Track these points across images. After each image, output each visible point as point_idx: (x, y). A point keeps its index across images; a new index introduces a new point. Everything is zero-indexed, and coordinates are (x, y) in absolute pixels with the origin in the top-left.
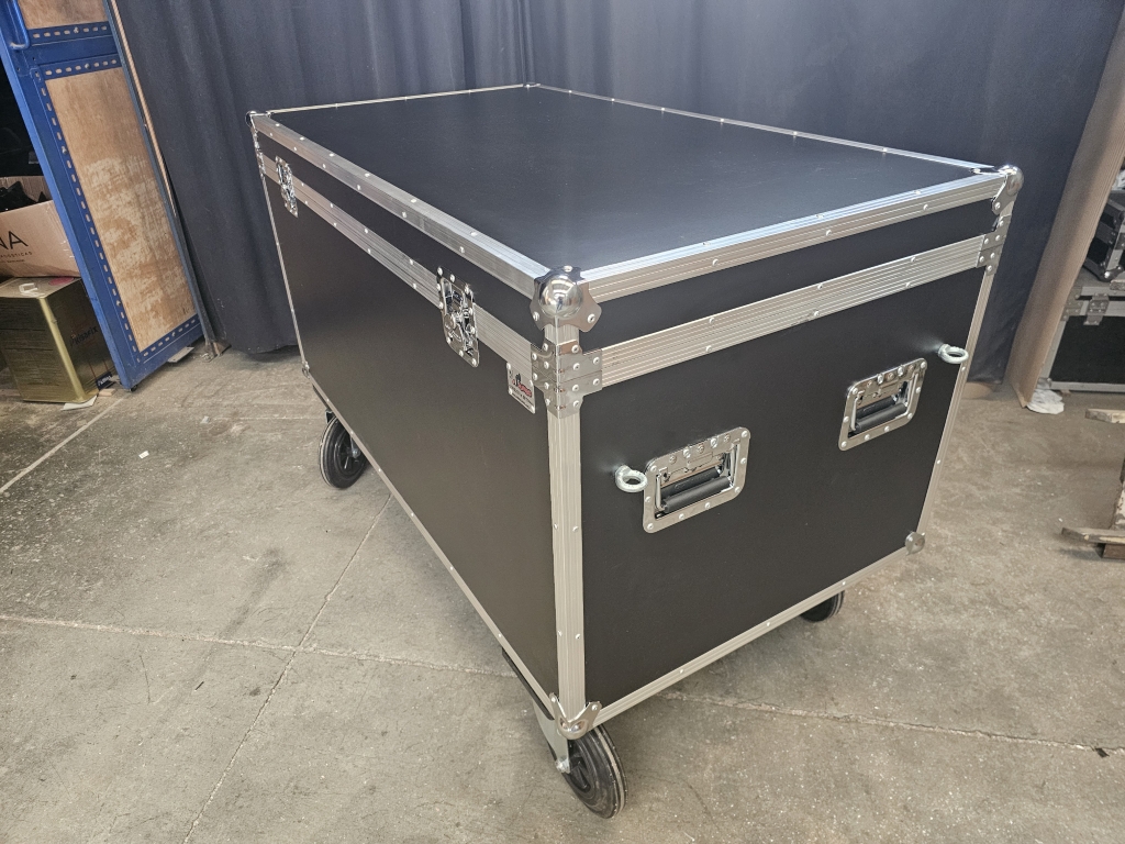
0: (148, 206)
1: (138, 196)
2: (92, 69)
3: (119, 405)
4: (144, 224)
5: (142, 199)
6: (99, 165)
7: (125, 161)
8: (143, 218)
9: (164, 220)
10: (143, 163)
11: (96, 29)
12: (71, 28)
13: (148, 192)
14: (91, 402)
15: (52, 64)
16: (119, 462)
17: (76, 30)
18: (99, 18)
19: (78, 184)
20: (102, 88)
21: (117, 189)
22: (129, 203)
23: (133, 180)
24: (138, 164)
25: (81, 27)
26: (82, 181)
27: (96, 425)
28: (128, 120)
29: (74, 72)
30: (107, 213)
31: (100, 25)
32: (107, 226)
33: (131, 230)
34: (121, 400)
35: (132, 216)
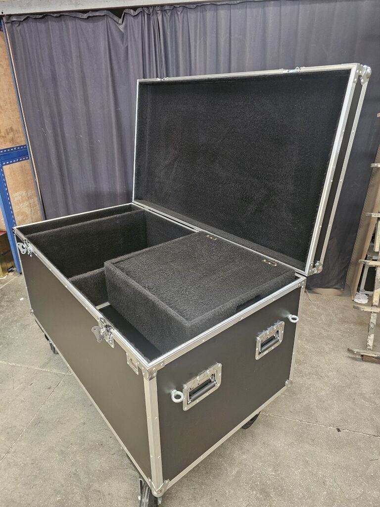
0: (33, 207)
1: (30, 204)
2: (19, 161)
3: (15, 279)
4: (31, 213)
5: (32, 205)
6: (17, 194)
7: (27, 192)
8: (31, 211)
9: (39, 211)
10: (34, 192)
11: (22, 147)
12: (13, 148)
13: (34, 202)
14: (5, 278)
15: (6, 160)
16: (13, 301)
17: (15, 149)
18: (23, 144)
19: (10, 201)
20: (22, 167)
21: (23, 202)
22: (27, 206)
23: (29, 198)
24: (32, 192)
25: (17, 147)
26: (11, 200)
27: (6, 287)
28: (30, 177)
29: (13, 163)
30: (18, 210)
31: (23, 146)
32: (18, 215)
33: (27, 216)
34: (16, 277)
35: (28, 211)
